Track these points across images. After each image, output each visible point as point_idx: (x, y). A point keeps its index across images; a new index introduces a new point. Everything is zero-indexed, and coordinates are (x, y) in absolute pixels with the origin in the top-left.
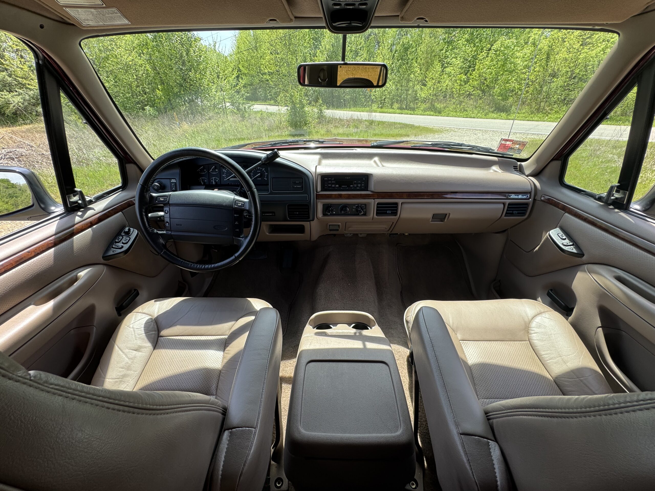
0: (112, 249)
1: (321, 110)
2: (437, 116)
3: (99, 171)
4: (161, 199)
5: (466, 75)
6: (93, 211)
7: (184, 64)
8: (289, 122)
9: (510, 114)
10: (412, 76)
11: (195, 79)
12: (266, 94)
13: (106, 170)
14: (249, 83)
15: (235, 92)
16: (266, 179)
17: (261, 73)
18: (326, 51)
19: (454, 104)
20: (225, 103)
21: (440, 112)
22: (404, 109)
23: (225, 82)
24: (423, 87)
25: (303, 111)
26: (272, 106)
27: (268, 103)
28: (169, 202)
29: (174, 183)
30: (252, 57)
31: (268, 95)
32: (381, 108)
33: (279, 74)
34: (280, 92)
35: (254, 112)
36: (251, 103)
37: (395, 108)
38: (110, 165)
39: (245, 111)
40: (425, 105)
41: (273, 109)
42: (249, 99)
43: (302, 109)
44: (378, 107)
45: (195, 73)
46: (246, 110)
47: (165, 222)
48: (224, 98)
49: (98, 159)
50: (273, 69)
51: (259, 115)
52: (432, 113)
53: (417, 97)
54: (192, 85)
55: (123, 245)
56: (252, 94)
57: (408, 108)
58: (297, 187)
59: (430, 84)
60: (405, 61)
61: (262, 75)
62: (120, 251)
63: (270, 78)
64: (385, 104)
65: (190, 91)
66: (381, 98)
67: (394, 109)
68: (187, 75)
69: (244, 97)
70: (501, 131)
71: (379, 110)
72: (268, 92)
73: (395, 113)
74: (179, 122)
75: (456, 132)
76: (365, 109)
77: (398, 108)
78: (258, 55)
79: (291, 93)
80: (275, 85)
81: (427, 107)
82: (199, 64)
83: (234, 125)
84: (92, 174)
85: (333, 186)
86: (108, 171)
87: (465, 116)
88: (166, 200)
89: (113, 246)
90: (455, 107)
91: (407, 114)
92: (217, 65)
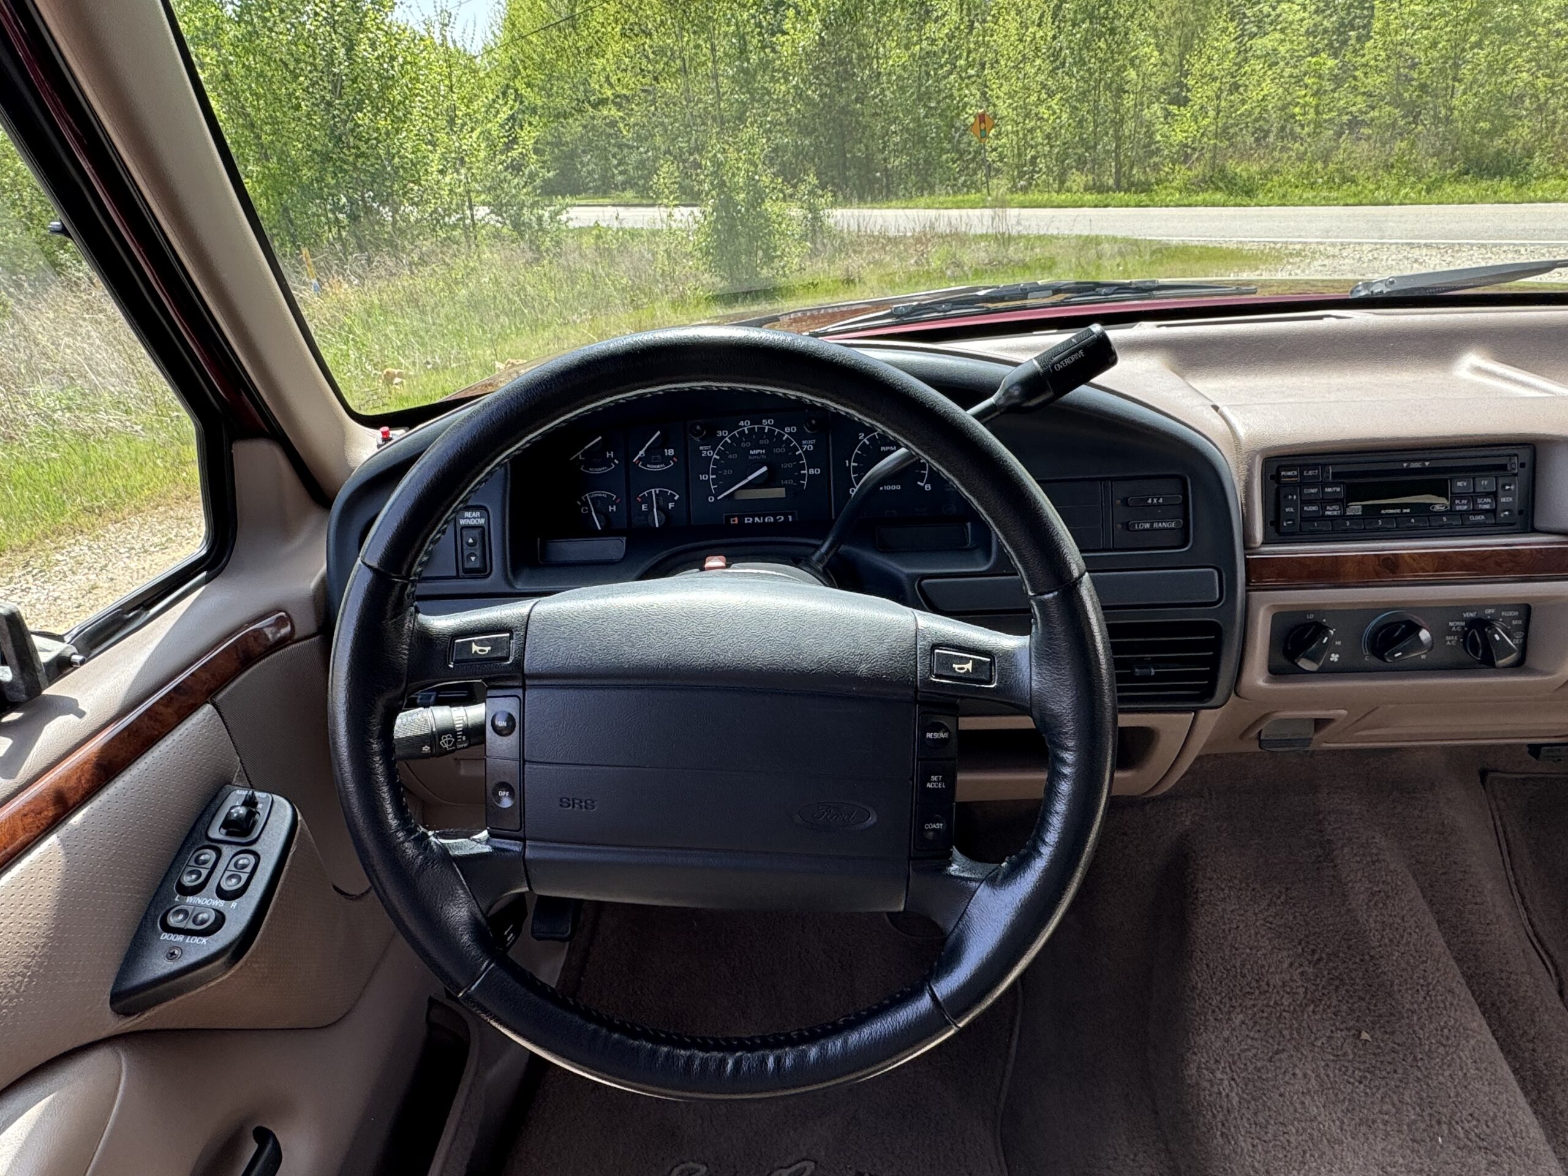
0: (165, 936)
1: (813, 209)
2: (1240, 205)
3: (47, 461)
4: (475, 648)
5: (1335, 55)
6: (72, 718)
7: (337, 88)
8: (708, 253)
9: (1528, 181)
10: (1132, 74)
11: (375, 135)
12: (606, 170)
13: (75, 457)
14: (550, 138)
15: (506, 169)
16: (928, 487)
17: (589, 102)
18: (818, 11)
19: (1300, 158)
20: (471, 208)
21: (1249, 192)
22: (1109, 189)
23: (475, 135)
24: (1173, 108)
25: (760, 215)
26: (632, 209)
27: (616, 201)
28: (519, 663)
29: (476, 532)
30: (560, 52)
31: (616, 172)
32: (1025, 190)
33: (654, 102)
34: (656, 159)
35: (572, 231)
36: (562, 201)
37: (1075, 188)
38: (86, 437)
39: (541, 229)
40: (1189, 169)
41: (639, 217)
42: (550, 190)
43: (755, 209)
44: (1013, 190)
45: (375, 115)
46: (545, 225)
47: (490, 785)
48: (468, 192)
49: (47, 418)
50: (631, 82)
51: (588, 241)
52: (1219, 196)
53: (1153, 147)
54: (363, 155)
55: (219, 903)
56: (562, 174)
57: (1124, 183)
58: (1152, 529)
59: (1200, 95)
60: (1104, 26)
61: (595, 106)
62: (205, 946)
63: (621, 114)
64: (1036, 176)
65: (355, 176)
66: (1020, 155)
67: (1069, 190)
68: (346, 122)
69: (538, 182)
70: (1515, 245)
71: (1019, 197)
72: (615, 162)
73: (1081, 206)
74: (318, 280)
75: (1334, 256)
76: (966, 197)
77: (1087, 189)
78: (580, 43)
79: (715, 155)
80: (640, 139)
81: (1197, 177)
82: (387, 82)
83: (506, 279)
84: (22, 472)
85: (1332, 511)
86: (79, 461)
87: (1351, 201)
88: (503, 654)
89: (172, 921)
90: (1305, 169)
91: (1127, 206)
92: (447, 82)
